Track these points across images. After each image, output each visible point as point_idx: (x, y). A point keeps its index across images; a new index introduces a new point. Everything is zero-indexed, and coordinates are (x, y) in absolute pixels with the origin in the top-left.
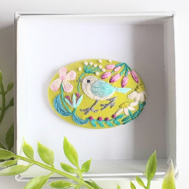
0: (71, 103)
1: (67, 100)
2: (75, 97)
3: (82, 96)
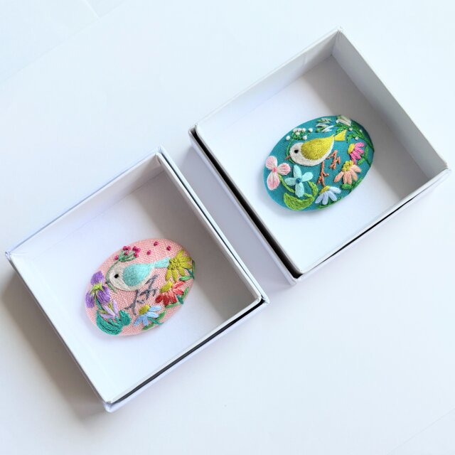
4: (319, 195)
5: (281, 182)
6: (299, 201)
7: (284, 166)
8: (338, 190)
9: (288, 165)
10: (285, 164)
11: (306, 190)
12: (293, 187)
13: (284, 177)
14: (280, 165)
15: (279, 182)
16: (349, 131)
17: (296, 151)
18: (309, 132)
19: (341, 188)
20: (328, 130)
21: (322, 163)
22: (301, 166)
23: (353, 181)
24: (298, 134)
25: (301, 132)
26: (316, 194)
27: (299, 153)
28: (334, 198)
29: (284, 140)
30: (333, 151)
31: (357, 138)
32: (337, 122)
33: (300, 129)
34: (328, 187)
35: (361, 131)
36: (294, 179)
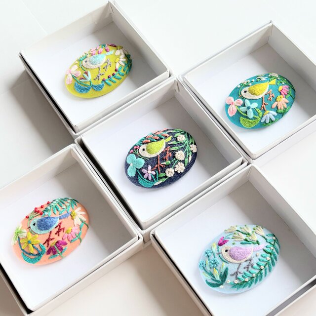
0: (86, 79)
1: (82, 80)
2: (85, 75)
3: (89, 72)
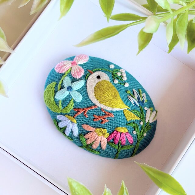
4: (64, 115)
5: (64, 74)
6: (52, 99)
7: (80, 71)
8: (76, 133)
9: (82, 74)
10: (83, 71)
11: (64, 101)
12: (62, 87)
13: (70, 74)
14: (80, 67)
15: (64, 72)
16: (140, 122)
17: (99, 77)
18: (125, 84)
19: (80, 135)
20: (132, 102)
21: (96, 105)
22: (85, 87)
23: (91, 145)
24: (119, 74)
25: (122, 77)
26: (64, 112)
27: (98, 81)
28: (68, 133)
29: (108, 64)
30: (112, 112)
31: (135, 132)
32: (146, 108)
33: (124, 75)
34: (75, 121)
35: (145, 134)
36: (70, 85)
